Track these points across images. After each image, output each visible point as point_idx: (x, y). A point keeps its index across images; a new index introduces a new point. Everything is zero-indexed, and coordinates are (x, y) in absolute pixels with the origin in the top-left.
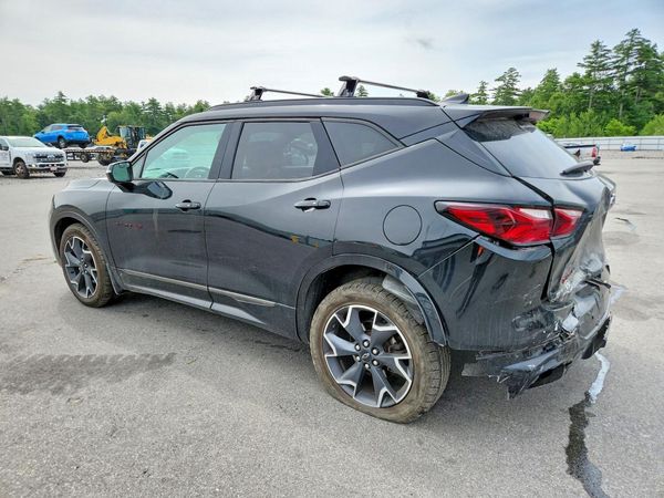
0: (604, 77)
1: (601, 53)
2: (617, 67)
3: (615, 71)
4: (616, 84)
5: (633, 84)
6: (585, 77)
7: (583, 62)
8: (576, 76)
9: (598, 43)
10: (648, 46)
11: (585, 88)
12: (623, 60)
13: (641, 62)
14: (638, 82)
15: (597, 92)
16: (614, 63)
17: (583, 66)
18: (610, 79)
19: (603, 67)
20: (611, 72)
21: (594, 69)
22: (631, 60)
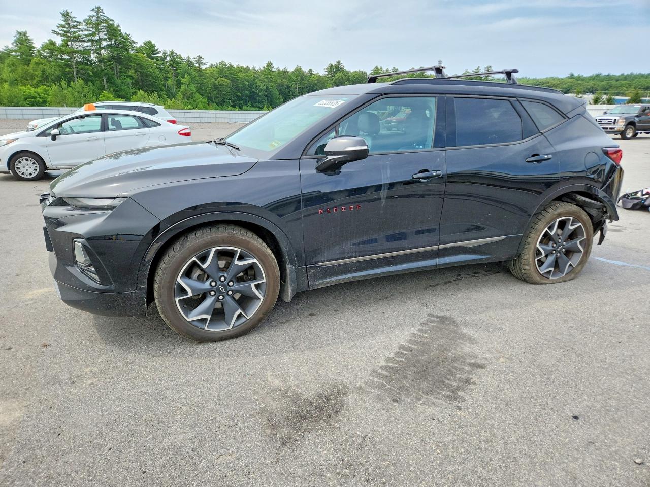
0: (81, 48)
1: (72, 24)
2: (92, 41)
3: (89, 44)
4: (93, 57)
5: (108, 59)
6: (63, 45)
7: (57, 30)
8: (52, 43)
9: (67, 14)
10: (112, 25)
11: (65, 57)
12: (94, 34)
13: (110, 39)
14: (113, 58)
15: (78, 63)
16: (87, 36)
17: (58, 34)
18: (87, 51)
19: (78, 39)
20: (86, 44)
21: (69, 39)
22: (102, 36)
